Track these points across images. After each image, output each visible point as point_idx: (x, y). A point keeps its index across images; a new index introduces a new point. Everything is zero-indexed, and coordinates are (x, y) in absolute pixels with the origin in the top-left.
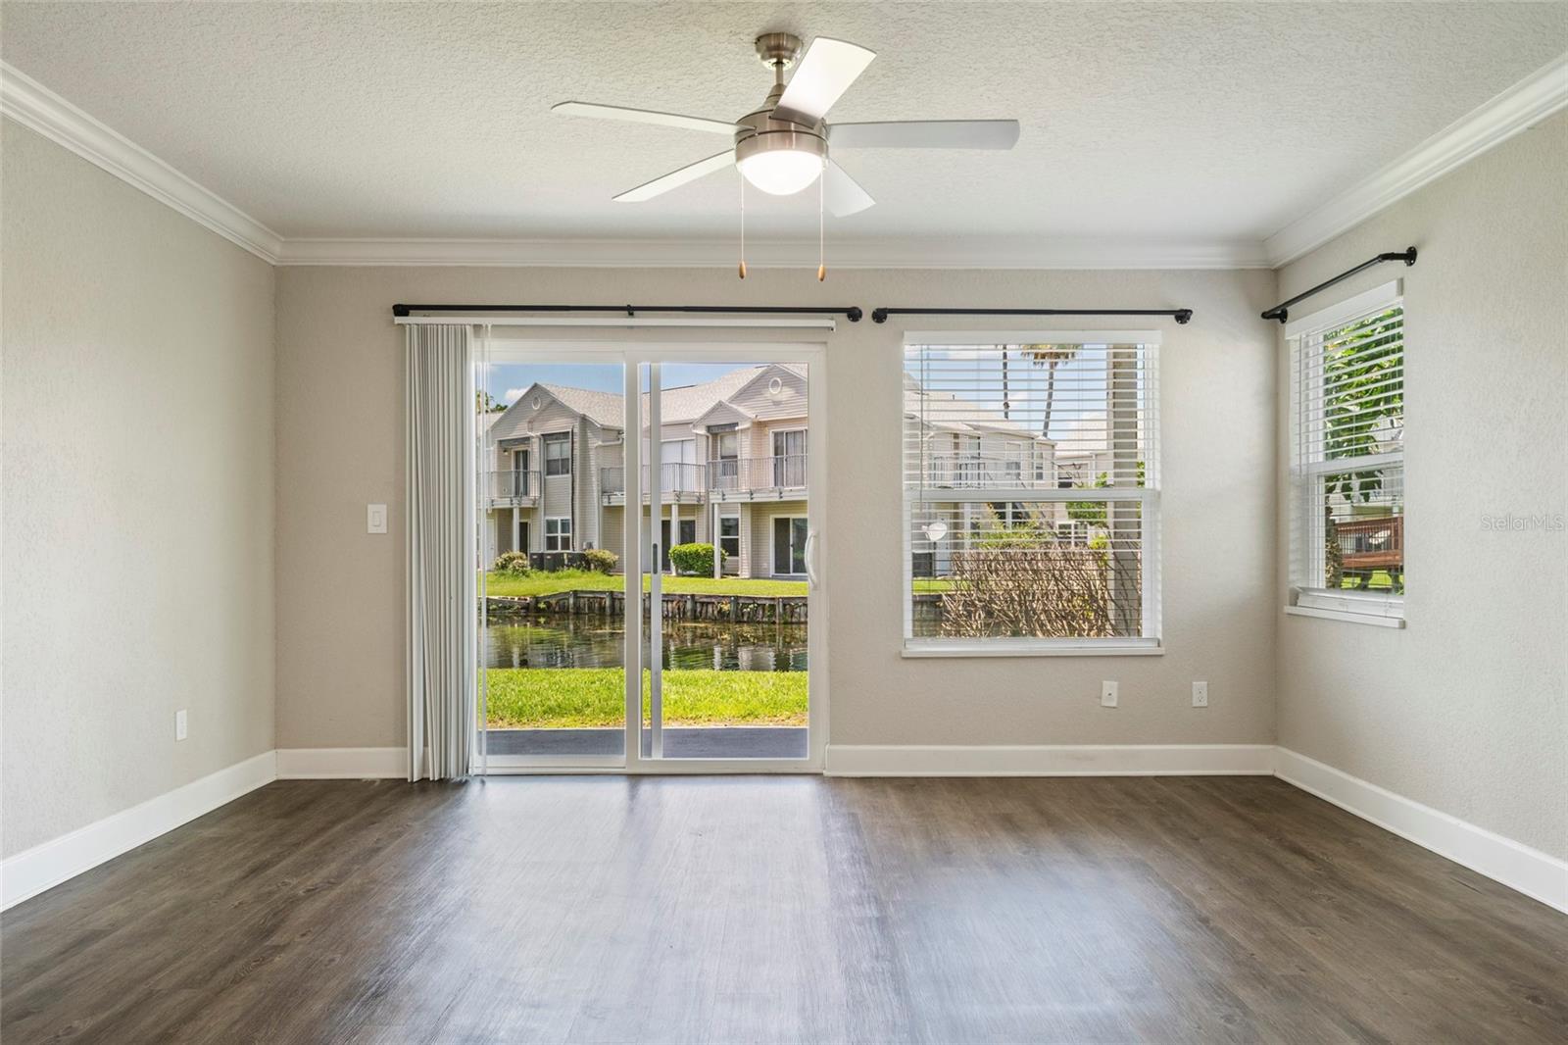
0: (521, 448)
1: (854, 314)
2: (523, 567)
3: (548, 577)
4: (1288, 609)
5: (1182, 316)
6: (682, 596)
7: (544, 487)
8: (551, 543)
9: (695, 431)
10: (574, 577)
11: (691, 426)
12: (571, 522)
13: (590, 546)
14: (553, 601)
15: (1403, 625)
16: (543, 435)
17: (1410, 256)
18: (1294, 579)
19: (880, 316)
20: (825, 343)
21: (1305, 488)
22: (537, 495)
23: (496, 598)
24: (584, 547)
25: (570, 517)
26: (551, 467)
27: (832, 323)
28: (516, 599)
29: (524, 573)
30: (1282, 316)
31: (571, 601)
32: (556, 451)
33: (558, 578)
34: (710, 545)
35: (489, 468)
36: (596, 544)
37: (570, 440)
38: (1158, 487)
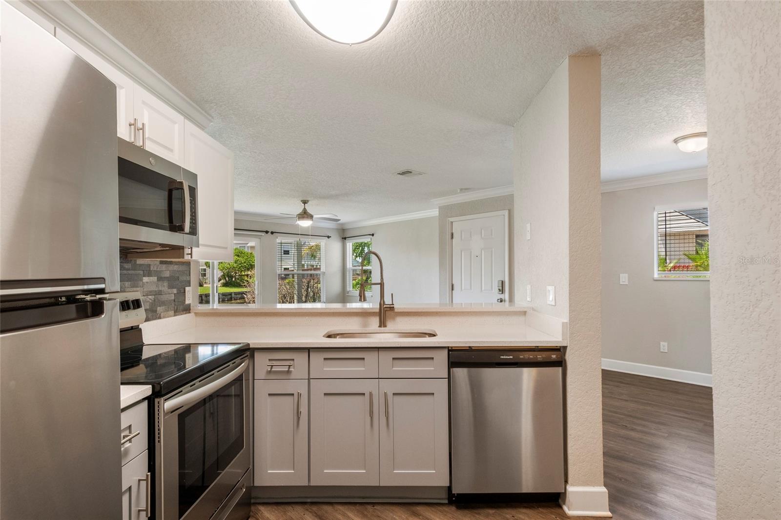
1: (267, 232)
4: (347, 295)
5: (329, 237)
15: (372, 296)
17: (373, 235)
18: (348, 289)
19: (272, 233)
20: (260, 238)
21: (350, 271)
27: (263, 234)
30: (345, 238)
38: (324, 271)
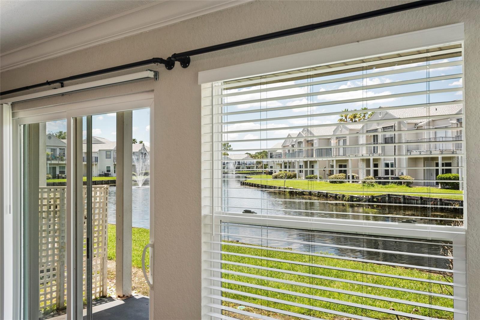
0: (375, 134)
2: (372, 183)
3: (382, 187)
6: (436, 199)
7: (383, 149)
8: (387, 172)
9: (450, 122)
10: (393, 188)
11: (449, 119)
12: (394, 163)
13: (402, 174)
14: (380, 198)
16: (383, 128)
22: (381, 152)
23: (356, 196)
24: (400, 174)
25: (394, 162)
26: (387, 141)
28: (365, 197)
29: (373, 185)
31: (387, 198)
32: (388, 134)
33: (386, 188)
34: (457, 175)
35: (363, 142)
36: (405, 173)
37: (394, 129)
